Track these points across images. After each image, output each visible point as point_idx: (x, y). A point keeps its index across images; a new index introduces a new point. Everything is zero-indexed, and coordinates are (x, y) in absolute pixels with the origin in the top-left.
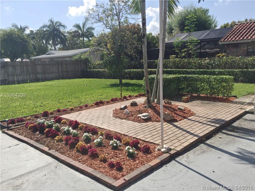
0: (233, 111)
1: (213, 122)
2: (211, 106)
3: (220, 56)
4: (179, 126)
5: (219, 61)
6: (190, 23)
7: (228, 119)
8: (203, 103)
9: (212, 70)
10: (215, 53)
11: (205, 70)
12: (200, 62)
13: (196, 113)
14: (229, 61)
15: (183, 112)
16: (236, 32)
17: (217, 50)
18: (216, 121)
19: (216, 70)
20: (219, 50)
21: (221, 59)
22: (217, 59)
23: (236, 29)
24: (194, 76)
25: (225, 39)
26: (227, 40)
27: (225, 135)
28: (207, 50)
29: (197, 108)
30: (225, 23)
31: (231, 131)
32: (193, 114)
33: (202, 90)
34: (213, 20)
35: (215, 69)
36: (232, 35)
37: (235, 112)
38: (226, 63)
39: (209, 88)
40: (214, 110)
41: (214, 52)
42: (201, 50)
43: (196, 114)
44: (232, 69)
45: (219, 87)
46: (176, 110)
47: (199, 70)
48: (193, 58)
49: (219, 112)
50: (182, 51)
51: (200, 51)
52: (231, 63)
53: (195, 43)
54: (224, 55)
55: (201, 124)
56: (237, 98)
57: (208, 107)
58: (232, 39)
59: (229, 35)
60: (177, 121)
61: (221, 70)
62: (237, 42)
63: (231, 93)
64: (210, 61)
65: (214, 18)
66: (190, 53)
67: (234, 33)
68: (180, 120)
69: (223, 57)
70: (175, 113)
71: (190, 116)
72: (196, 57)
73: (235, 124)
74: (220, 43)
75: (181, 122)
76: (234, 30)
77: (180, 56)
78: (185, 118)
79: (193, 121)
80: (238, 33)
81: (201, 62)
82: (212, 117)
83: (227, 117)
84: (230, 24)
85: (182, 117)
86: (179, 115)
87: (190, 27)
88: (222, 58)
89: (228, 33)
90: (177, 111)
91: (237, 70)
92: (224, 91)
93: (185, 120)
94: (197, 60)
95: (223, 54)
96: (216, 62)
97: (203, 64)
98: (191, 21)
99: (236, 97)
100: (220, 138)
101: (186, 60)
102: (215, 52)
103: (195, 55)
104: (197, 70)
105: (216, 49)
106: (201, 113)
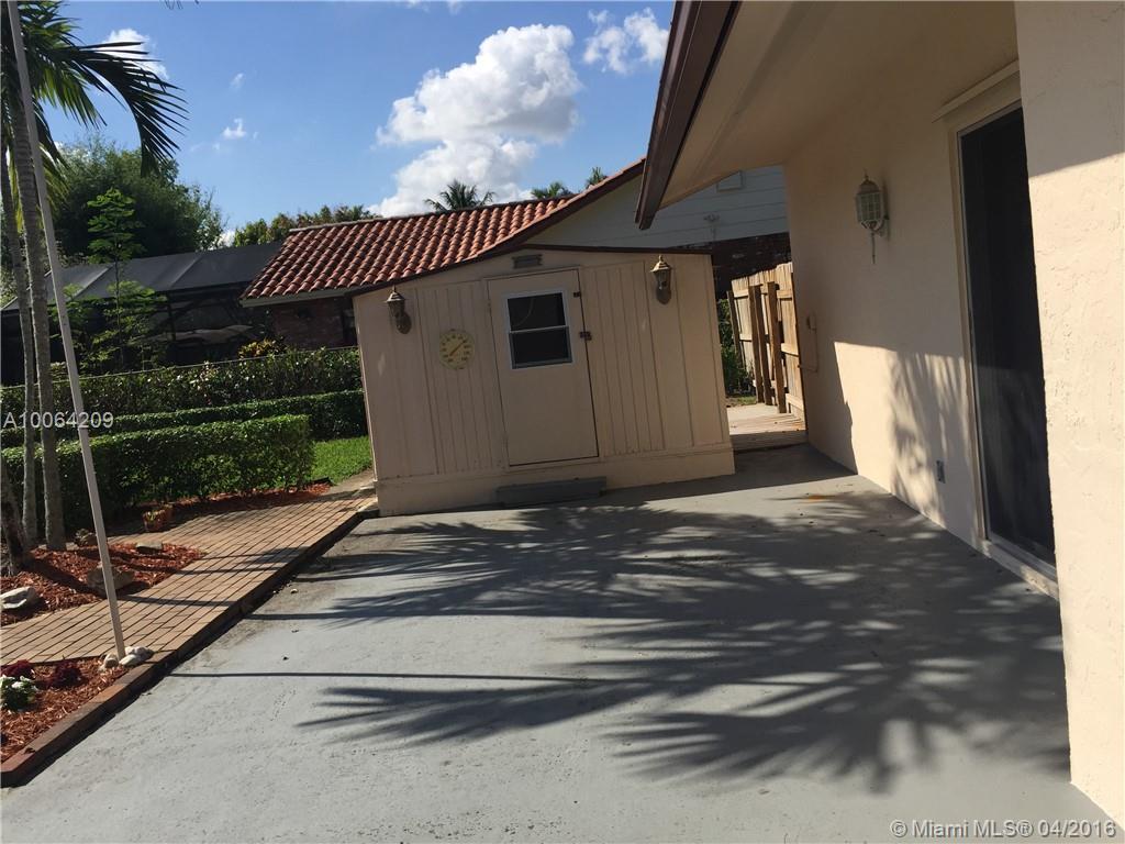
0: (322, 520)
1: (267, 561)
2: (253, 522)
3: (254, 349)
4: (156, 597)
5: (255, 371)
6: (112, 226)
7: (309, 544)
8: (223, 520)
9: (235, 406)
10: (233, 340)
11: (208, 409)
12: (181, 382)
13: (207, 551)
14: (288, 368)
15: (161, 557)
16: (294, 260)
17: (241, 328)
18: (274, 555)
19: (248, 405)
20: (246, 327)
21: (259, 361)
22: (243, 363)
23: (292, 249)
24: (175, 431)
25: (261, 288)
26: (267, 292)
27: (305, 585)
28: (198, 331)
29: (207, 538)
30: (253, 223)
31: (321, 571)
32: (195, 557)
33: (211, 478)
34: (202, 205)
35: (246, 401)
36: (284, 272)
37: (329, 522)
38: (281, 376)
39: (234, 468)
40: (265, 530)
41: (228, 340)
42: (177, 334)
43: (206, 554)
44: (305, 394)
45: (268, 454)
46: (132, 556)
47: (184, 412)
48: (149, 366)
49: (280, 533)
50: (96, 341)
51: (174, 336)
52: (296, 374)
53: (147, 304)
54: (268, 347)
55: (229, 575)
56: (331, 485)
57: (245, 526)
58: (285, 286)
59: (272, 274)
60: (146, 587)
61: (268, 402)
62: (305, 297)
63: (309, 469)
64: (222, 373)
65: (202, 198)
66: (132, 347)
67: (289, 266)
68: (156, 583)
69: (264, 353)
70: (131, 566)
71: (189, 564)
72: (161, 363)
73: (332, 552)
74: (245, 303)
75: (160, 585)
76: (287, 255)
77: (92, 363)
78: (171, 571)
79: (203, 572)
80: (301, 264)
81: (184, 379)
82: (262, 548)
83: (304, 539)
84: (269, 224)
85: (162, 570)
86: (149, 569)
87: (113, 242)
88: (263, 358)
89: (270, 266)
90: (137, 558)
91: (322, 396)
92: (286, 469)
93: (175, 577)
94: (169, 372)
95: (266, 343)
96: (245, 375)
97: (196, 388)
98: (113, 220)
99: (326, 481)
100: (293, 592)
101: (120, 379)
102: (233, 337)
103: (155, 354)
104: (177, 412)
105: (236, 323)
106: (226, 547)
